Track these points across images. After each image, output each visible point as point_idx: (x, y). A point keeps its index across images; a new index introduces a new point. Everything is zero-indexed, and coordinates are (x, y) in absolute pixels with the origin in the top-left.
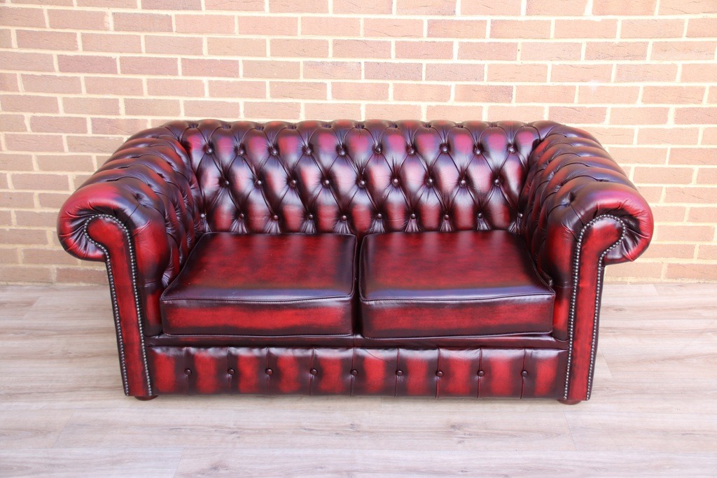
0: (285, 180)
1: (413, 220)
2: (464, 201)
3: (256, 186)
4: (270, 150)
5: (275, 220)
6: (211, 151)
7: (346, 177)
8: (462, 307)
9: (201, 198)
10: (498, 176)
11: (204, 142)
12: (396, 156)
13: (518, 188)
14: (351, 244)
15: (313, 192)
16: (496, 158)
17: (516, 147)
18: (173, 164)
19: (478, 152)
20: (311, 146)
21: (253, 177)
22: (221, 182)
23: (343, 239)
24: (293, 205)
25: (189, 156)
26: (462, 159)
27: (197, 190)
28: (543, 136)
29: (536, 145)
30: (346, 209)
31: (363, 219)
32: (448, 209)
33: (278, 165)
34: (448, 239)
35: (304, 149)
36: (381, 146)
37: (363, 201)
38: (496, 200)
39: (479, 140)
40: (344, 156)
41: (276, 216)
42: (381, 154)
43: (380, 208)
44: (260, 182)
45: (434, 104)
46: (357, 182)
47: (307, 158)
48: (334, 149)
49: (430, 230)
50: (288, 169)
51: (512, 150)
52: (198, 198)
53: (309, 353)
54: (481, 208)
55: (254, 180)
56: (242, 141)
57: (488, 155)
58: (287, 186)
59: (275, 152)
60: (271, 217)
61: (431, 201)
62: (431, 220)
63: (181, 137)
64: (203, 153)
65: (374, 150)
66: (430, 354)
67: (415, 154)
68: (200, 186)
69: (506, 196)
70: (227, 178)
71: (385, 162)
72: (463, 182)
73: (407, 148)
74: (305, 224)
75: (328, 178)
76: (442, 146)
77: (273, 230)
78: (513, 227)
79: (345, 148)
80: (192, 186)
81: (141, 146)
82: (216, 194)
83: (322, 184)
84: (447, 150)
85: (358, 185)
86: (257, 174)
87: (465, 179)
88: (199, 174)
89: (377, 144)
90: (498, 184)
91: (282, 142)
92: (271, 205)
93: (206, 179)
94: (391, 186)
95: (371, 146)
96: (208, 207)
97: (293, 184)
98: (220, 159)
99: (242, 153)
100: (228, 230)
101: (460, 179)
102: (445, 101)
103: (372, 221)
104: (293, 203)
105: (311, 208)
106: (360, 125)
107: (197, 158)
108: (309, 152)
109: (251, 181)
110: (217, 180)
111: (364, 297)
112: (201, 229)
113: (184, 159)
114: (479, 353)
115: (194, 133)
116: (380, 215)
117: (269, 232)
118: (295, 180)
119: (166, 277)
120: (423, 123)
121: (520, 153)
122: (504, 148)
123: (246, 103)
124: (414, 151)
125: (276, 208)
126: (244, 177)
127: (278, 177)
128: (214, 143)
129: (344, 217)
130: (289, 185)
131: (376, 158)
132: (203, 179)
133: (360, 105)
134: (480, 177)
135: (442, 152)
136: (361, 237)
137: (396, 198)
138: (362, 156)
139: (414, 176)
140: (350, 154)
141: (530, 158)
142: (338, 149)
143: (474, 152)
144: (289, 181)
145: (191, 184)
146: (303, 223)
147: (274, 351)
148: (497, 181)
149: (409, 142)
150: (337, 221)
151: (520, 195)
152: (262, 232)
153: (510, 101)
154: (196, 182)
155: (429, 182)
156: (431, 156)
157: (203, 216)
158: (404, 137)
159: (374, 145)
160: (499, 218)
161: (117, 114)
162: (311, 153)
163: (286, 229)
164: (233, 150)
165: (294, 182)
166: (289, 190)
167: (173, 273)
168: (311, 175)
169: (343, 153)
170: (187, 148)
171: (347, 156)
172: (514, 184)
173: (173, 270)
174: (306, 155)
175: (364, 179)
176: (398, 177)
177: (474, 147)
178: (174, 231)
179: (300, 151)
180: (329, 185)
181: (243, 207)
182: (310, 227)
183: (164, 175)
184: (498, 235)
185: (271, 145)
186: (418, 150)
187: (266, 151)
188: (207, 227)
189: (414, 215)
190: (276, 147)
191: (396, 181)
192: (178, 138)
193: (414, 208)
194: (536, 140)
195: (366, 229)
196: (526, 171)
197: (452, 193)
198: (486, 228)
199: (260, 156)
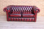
0: (17, 9)
2: (28, 10)
49: (26, 12)
77: (17, 12)
83: (20, 9)
88: (12, 8)
103: (23, 11)
121: (32, 7)
123: (15, 4)
176: (24, 9)
177: (29, 7)
184: (30, 12)
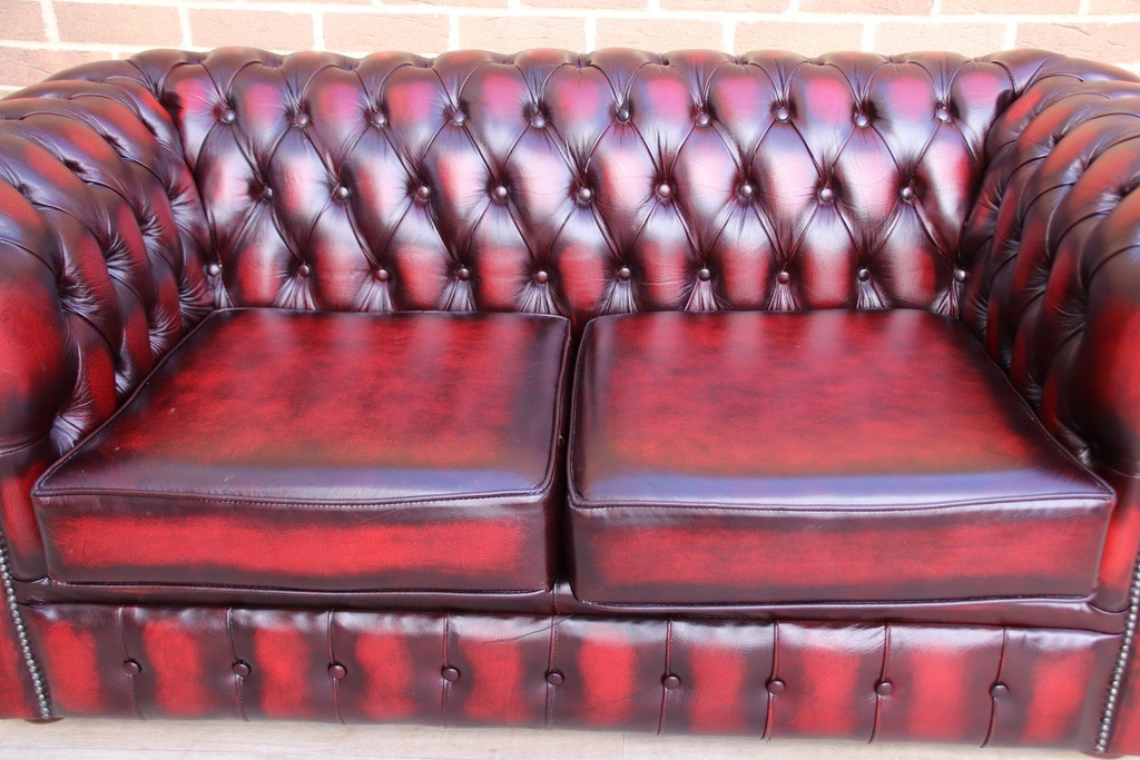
0: (403, 185)
1: (703, 283)
2: (827, 240)
3: (335, 199)
4: (368, 116)
5: (382, 280)
6: (230, 119)
7: (546, 179)
8: (847, 527)
9: (205, 226)
10: (911, 181)
11: (215, 97)
12: (666, 130)
13: (959, 209)
14: (555, 339)
15: (468, 214)
16: (907, 136)
17: (955, 110)
18: (121, 141)
19: (862, 123)
20: (464, 106)
21: (329, 178)
22: (255, 190)
23: (538, 326)
24: (422, 245)
25: (176, 126)
26: (826, 138)
27: (195, 209)
28: (1020, 84)
29: (1005, 103)
30: (545, 257)
31: (587, 279)
32: (789, 259)
33: (386, 149)
34: (787, 328)
35: (448, 115)
36: (630, 105)
37: (585, 235)
38: (902, 238)
39: (865, 94)
40: (543, 130)
41: (383, 272)
42: (631, 124)
43: (627, 255)
44: (344, 191)
45: (752, 18)
46: (573, 190)
47: (454, 134)
48: (518, 113)
49: (745, 307)
50: (410, 160)
51: (943, 117)
52: (197, 228)
53: (439, 627)
54: (867, 257)
55: (330, 186)
56: (304, 93)
57: (887, 126)
58: (408, 201)
59: (381, 121)
60: (372, 271)
61: (748, 237)
62: (747, 283)
63: (161, 84)
64: (212, 120)
65: (615, 116)
66: (753, 637)
67: (710, 124)
68: (203, 198)
69: (929, 227)
70: (267, 183)
71: (640, 144)
72: (826, 193)
73: (693, 111)
74: (449, 290)
75: (503, 181)
76: (775, 107)
77: (377, 304)
78: (945, 303)
79: (545, 110)
80: (182, 198)
81: (48, 97)
82: (241, 217)
83: (490, 196)
84: (790, 115)
85: (574, 199)
86: (336, 170)
87: (832, 186)
88: (201, 173)
89: (621, 102)
90: (908, 198)
91: (397, 98)
92: (369, 244)
93: (217, 184)
94: (653, 201)
95: (607, 105)
96: (224, 249)
97: (421, 195)
98: (251, 137)
99: (304, 121)
100: (271, 305)
101: (819, 186)
102: (778, 11)
103: (607, 285)
104: (421, 239)
105: (463, 253)
106: (582, 61)
107: (196, 133)
108: (460, 119)
109: (322, 187)
110: (244, 186)
111: (580, 494)
112: (205, 300)
113: (163, 134)
114: (881, 637)
115: (194, 75)
116: (626, 270)
117: (367, 310)
118: (426, 184)
119: (69, 428)
120: (729, 57)
121: (964, 122)
122: (927, 109)
123: (327, 16)
124: (709, 116)
125: (383, 252)
126: (307, 180)
127: (387, 179)
128: (237, 97)
129: (543, 274)
130: (413, 198)
131: (619, 132)
132: (209, 183)
133: (583, 21)
134: (868, 182)
135: (776, 121)
136: (581, 323)
137: (666, 230)
138: (585, 129)
139: (709, 177)
140: (555, 123)
141: (991, 135)
142: (528, 113)
143: (854, 121)
144: (411, 188)
145: (173, 194)
146: (445, 288)
147: (347, 619)
148: (906, 192)
149: (697, 99)
150: (525, 283)
151: (964, 227)
152: (349, 308)
153: (927, 12)
154: (192, 189)
155: (743, 194)
156: (749, 129)
157: (215, 269)
158: (688, 87)
159: (613, 107)
160: (908, 279)
161: (42, 38)
162: (464, 123)
163: (405, 304)
164: (282, 114)
165: (425, 190)
166: (413, 207)
167: (91, 417)
168: (465, 174)
169: (540, 123)
170: (171, 107)
171: (551, 131)
172: (948, 197)
173: (91, 408)
174: (452, 125)
175: (589, 183)
176: (669, 179)
177: (854, 109)
178: (95, 308)
179: (439, 117)
180: (505, 197)
181: (305, 250)
182: (461, 296)
183: (82, 165)
184: (904, 320)
185: (370, 103)
186: (719, 115)
187: (360, 118)
188: (222, 295)
189: (706, 271)
190: (384, 108)
191: (665, 189)
192: (156, 86)
193: (707, 256)
194: (1006, 92)
195: (592, 303)
196: (980, 169)
197: (799, 219)
198: (876, 303)
199: (345, 126)
